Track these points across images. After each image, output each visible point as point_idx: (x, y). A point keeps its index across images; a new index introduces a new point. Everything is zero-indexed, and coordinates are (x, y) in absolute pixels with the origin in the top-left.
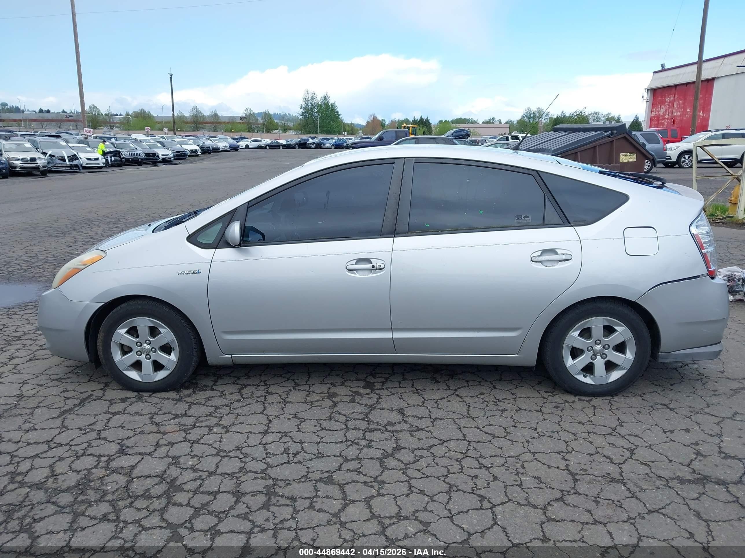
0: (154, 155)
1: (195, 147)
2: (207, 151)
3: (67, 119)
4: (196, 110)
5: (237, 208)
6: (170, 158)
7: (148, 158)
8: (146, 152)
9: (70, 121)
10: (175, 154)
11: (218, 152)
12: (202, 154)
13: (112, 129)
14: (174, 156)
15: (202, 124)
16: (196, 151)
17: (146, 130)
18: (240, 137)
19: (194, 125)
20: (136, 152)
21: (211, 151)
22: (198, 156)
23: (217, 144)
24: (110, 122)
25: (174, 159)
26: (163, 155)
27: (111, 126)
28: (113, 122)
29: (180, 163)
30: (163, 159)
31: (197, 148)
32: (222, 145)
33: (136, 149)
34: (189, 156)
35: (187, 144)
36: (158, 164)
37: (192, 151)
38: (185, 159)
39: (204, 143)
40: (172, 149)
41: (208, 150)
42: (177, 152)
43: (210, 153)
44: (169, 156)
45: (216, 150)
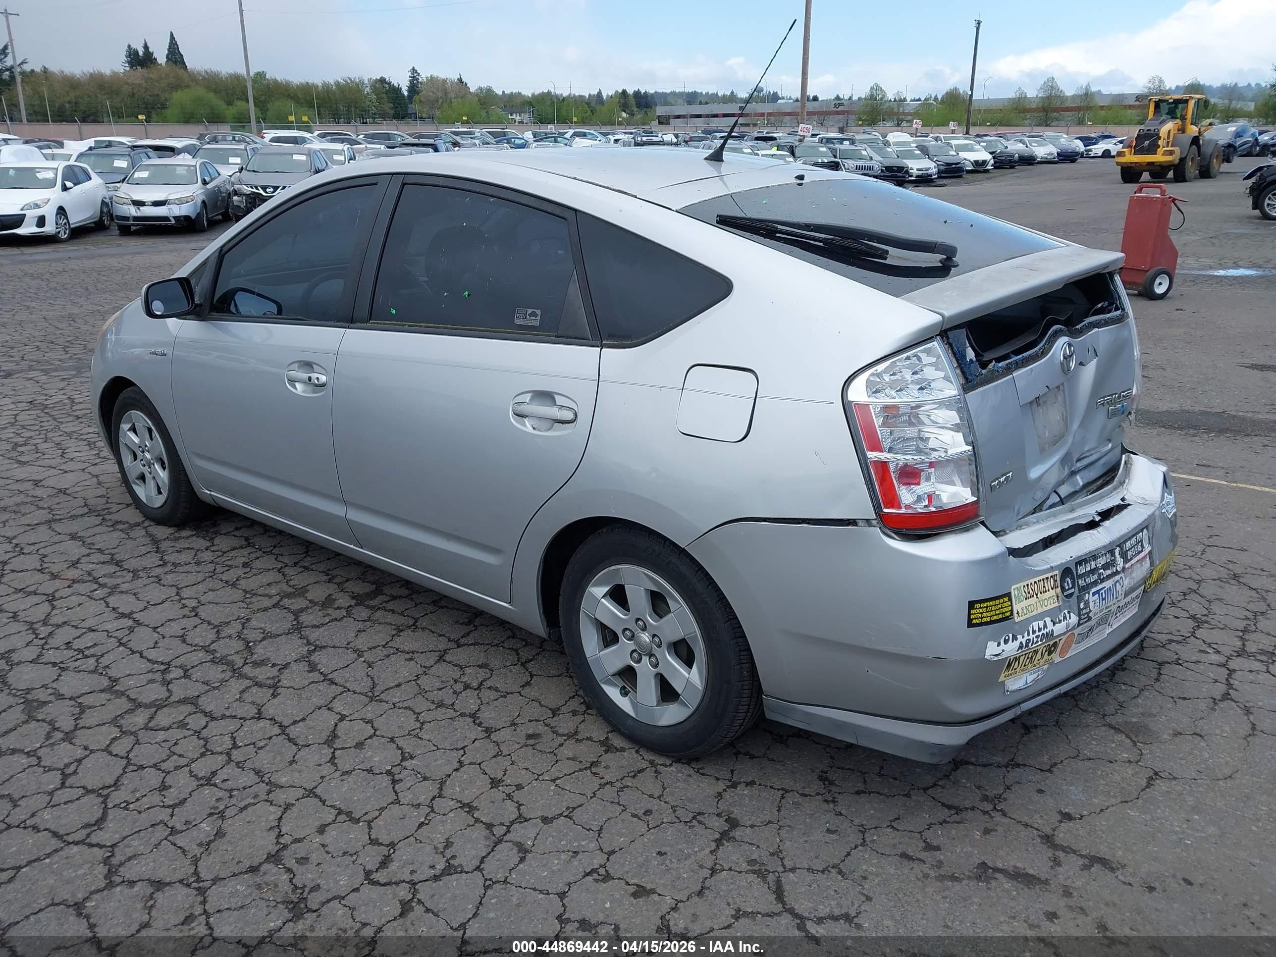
0: (900, 169)
1: (984, 156)
2: (1004, 163)
3: (835, 109)
4: (1051, 85)
5: (208, 258)
6: (931, 176)
7: (890, 174)
8: (889, 164)
9: (838, 113)
10: (942, 168)
11: (1032, 164)
12: (996, 168)
13: (899, 125)
14: (939, 172)
15: (1058, 112)
16: (984, 162)
17: (914, 126)
18: (1100, 134)
19: (1041, 114)
20: (868, 164)
21: (1016, 162)
22: (987, 171)
23: (1034, 149)
24: (898, 114)
25: (939, 177)
26: (918, 170)
27: (898, 120)
28: (904, 114)
29: (944, 185)
30: (917, 177)
31: (988, 157)
32: (1041, 151)
33: (871, 158)
34: (969, 172)
35: (972, 150)
36: (905, 185)
37: (976, 163)
38: (961, 177)
39: (1006, 147)
40: (940, 158)
41: (1010, 161)
42: (948, 164)
43: (1012, 167)
44: (929, 172)
45: (1028, 161)
